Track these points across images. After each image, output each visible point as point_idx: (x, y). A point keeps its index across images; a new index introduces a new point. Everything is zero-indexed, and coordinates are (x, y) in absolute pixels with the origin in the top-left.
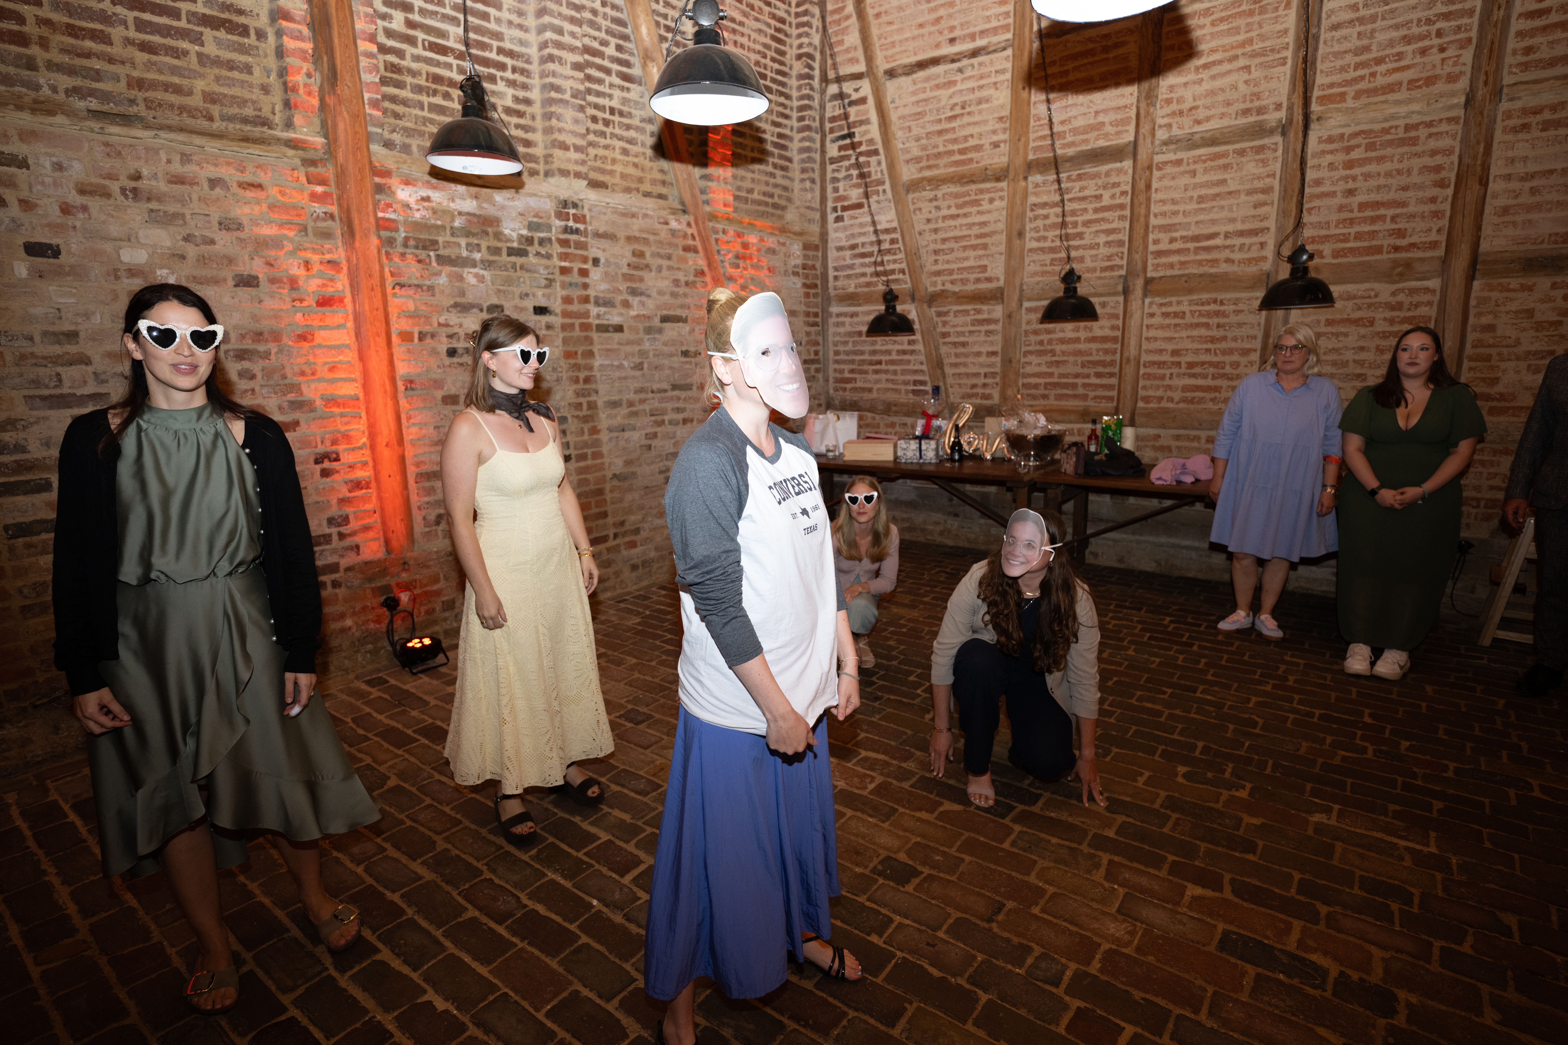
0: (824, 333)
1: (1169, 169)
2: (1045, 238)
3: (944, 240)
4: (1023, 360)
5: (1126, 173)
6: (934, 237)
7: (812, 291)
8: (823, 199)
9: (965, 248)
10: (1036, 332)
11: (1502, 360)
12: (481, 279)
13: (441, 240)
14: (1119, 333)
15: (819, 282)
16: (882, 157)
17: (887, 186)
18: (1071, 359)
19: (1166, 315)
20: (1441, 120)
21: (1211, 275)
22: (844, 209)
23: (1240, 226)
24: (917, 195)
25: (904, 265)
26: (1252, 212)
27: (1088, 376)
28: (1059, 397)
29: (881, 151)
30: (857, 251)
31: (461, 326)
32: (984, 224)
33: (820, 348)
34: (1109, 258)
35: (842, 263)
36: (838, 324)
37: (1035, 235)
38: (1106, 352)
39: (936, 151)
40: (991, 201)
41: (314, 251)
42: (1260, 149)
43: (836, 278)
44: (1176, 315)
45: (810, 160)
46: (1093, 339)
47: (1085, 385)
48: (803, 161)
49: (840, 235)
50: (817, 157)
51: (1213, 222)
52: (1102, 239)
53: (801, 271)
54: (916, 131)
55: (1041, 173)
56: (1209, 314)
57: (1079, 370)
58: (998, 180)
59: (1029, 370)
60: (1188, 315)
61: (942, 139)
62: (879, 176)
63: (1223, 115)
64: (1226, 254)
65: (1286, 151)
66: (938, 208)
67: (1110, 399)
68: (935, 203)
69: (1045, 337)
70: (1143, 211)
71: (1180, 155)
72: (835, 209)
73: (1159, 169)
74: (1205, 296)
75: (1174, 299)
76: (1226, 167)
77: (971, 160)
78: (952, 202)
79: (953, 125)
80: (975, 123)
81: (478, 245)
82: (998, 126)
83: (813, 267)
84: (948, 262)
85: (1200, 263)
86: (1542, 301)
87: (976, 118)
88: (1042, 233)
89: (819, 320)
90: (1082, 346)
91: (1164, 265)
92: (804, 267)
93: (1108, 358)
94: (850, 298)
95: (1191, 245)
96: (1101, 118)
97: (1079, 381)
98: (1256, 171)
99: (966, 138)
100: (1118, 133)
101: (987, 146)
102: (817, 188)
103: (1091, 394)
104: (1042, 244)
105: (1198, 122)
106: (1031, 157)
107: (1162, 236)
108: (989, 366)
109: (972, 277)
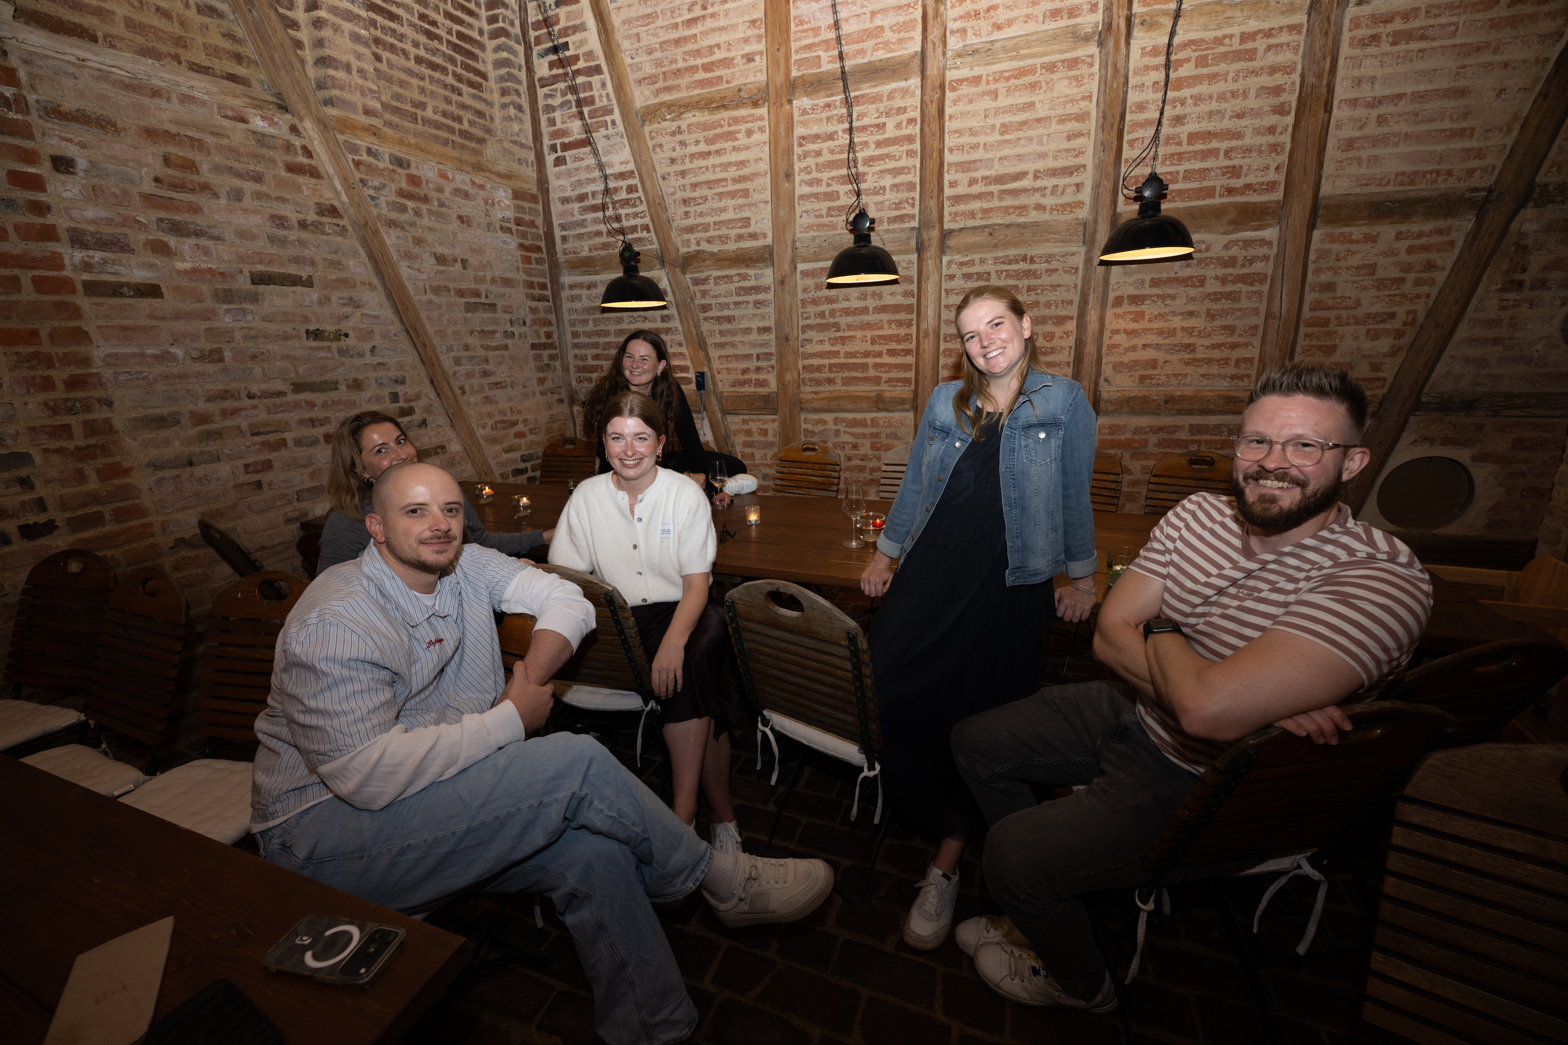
0: (557, 309)
1: (965, 90)
2: (818, 181)
3: (695, 186)
4: (802, 337)
5: (913, 95)
6: (681, 182)
7: (534, 255)
8: (537, 135)
9: (721, 195)
10: (815, 302)
11: (1340, 325)
14: (913, 301)
15: (543, 244)
16: (606, 76)
17: (617, 115)
18: (859, 334)
19: (967, 276)
20: (1281, 28)
21: (1019, 225)
22: (566, 147)
23: (1051, 164)
24: (656, 126)
25: (647, 220)
26: (1066, 145)
27: (880, 354)
28: (847, 381)
29: (605, 68)
30: (586, 203)
32: (742, 164)
33: (553, 329)
34: (898, 205)
35: (570, 219)
36: (573, 299)
37: (807, 177)
38: (900, 324)
39: (674, 67)
40: (749, 133)
42: (1074, 63)
43: (564, 239)
44: (980, 276)
45: (511, 77)
46: (884, 309)
47: (877, 366)
48: (502, 79)
49: (563, 182)
50: (523, 75)
51: (1020, 157)
52: (888, 181)
53: (514, 228)
54: (646, 41)
55: (808, 94)
56: (1018, 275)
57: (868, 347)
58: (755, 104)
59: (810, 349)
60: (993, 276)
61: (680, 50)
62: (605, 102)
63: (1028, 18)
64: (1036, 198)
65: (1104, 65)
66: (683, 144)
67: (907, 381)
68: (679, 138)
69: (826, 308)
70: (936, 145)
71: (978, 71)
72: (553, 148)
73: (954, 89)
74: (1012, 252)
75: (977, 257)
76: (1033, 86)
77: (720, 79)
78: (700, 136)
79: (693, 31)
80: (721, 29)
82: (749, 33)
83: (532, 224)
84: (701, 214)
85: (1006, 210)
86: (1385, 254)
87: (722, 22)
88: (814, 175)
89: (548, 293)
90: (871, 318)
91: (964, 213)
92: (519, 222)
93: (902, 331)
94: (585, 265)
95: (995, 188)
96: (878, 22)
97: (870, 361)
98: (1068, 91)
99: (711, 49)
100: (901, 41)
101: (738, 60)
102: (527, 117)
103: (885, 376)
104: (815, 189)
105: (998, 27)
106: (794, 73)
107: (959, 176)
108: (762, 345)
109: (733, 233)
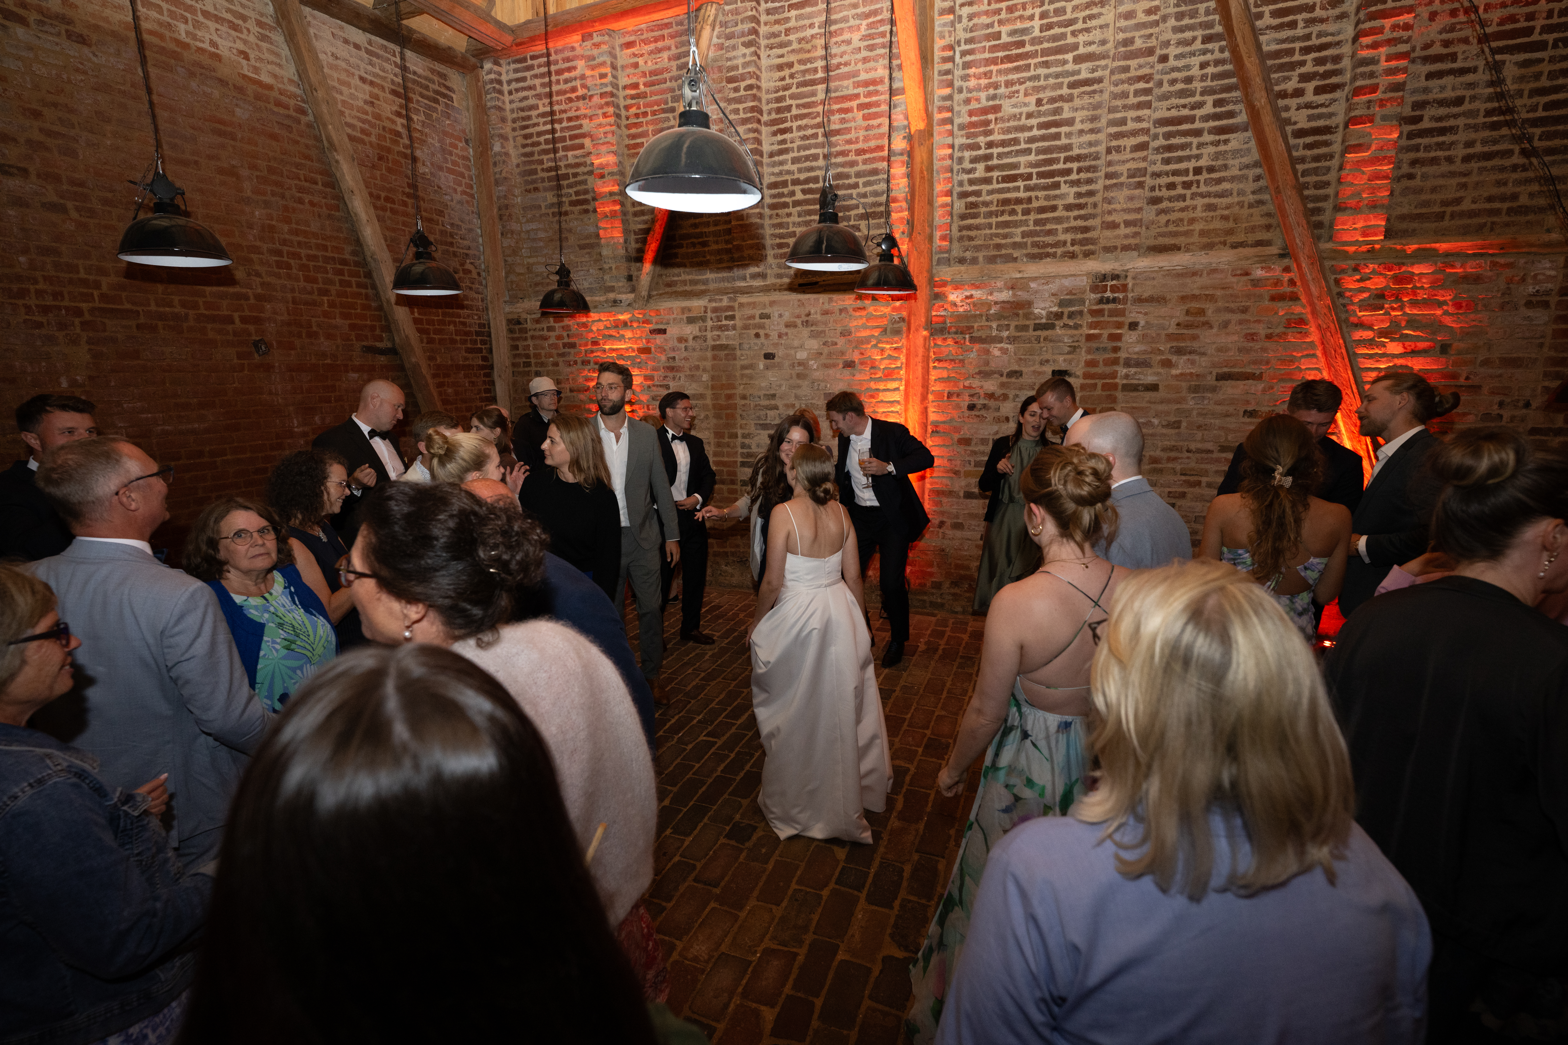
12: (1004, 351)
13: (976, 325)
31: (982, 387)
41: (887, 343)
81: (1008, 325)
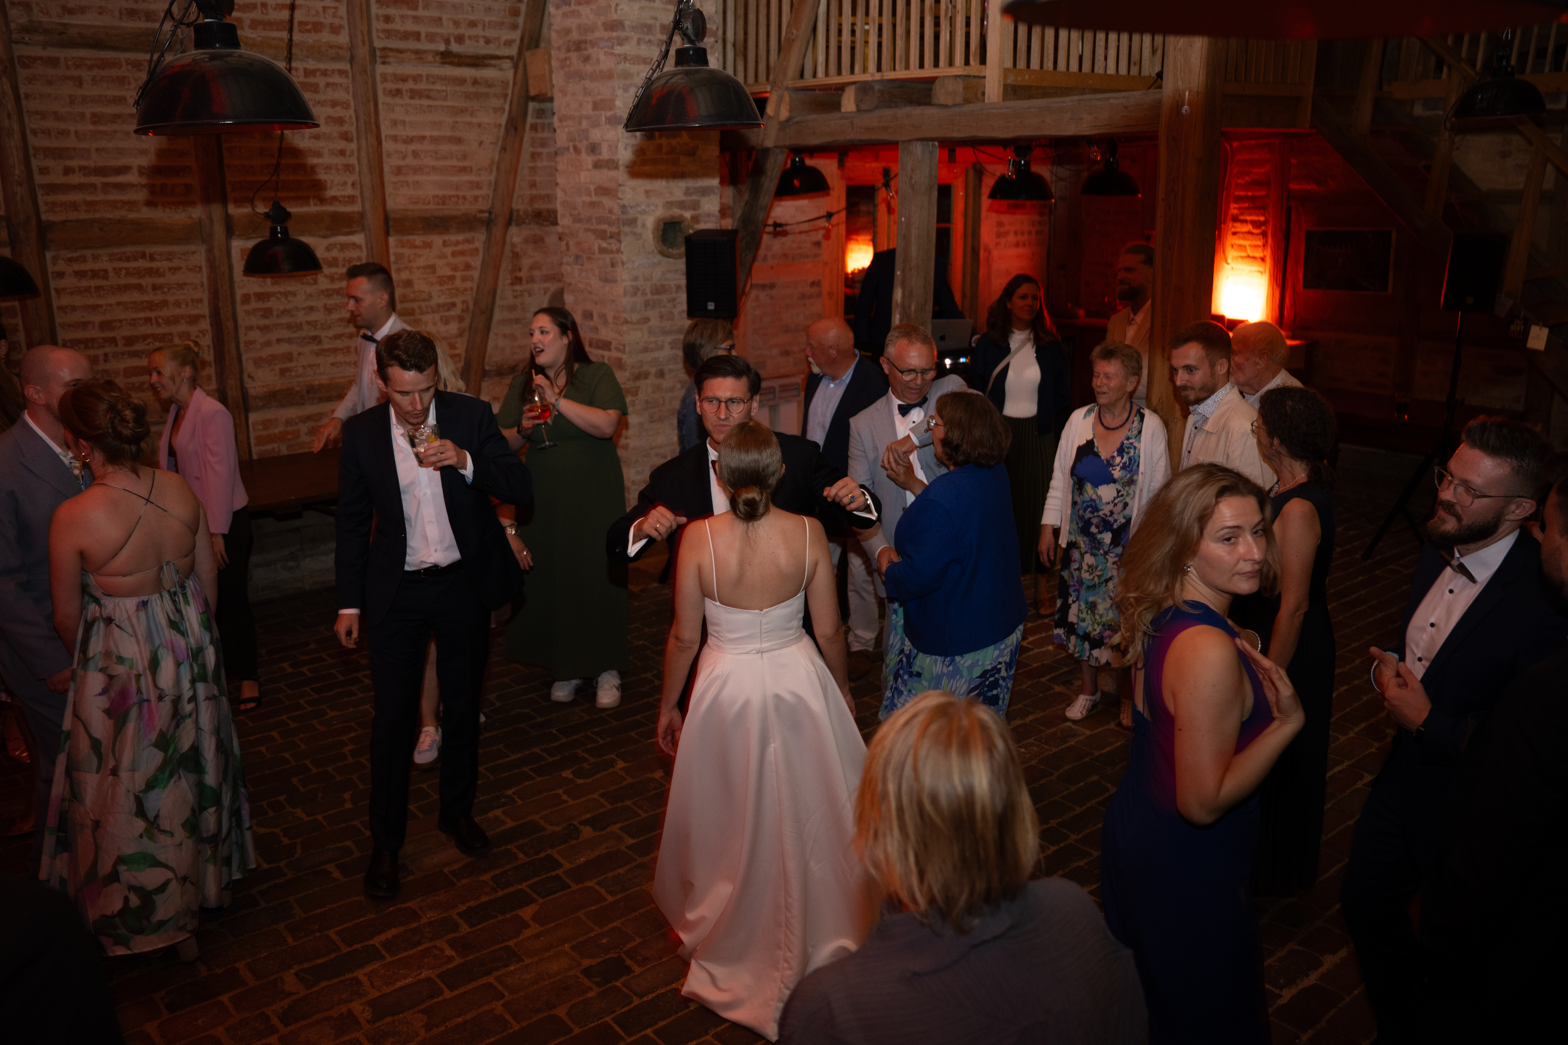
1: (40, 69)
19: (80, 274)
21: (130, 221)
51: (120, 152)
56: (138, 273)
63: (103, 11)
71: (54, 52)
73: (25, 66)
74: (129, 249)
75: (88, 253)
85: (114, 205)
86: (439, 257)
91: (63, 205)
95: (96, 180)
107: (51, 163)
